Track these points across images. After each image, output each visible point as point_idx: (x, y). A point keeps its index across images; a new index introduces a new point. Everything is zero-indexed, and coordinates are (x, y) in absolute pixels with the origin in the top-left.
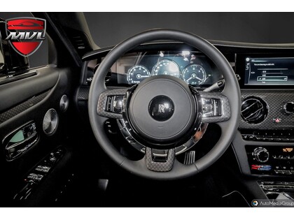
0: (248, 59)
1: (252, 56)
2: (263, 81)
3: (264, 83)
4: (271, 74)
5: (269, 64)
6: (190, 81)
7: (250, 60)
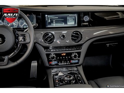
0: (46, 16)
1: (48, 14)
2: (54, 25)
3: (54, 26)
4: (57, 22)
5: (56, 18)
6: (23, 26)
7: (47, 16)
